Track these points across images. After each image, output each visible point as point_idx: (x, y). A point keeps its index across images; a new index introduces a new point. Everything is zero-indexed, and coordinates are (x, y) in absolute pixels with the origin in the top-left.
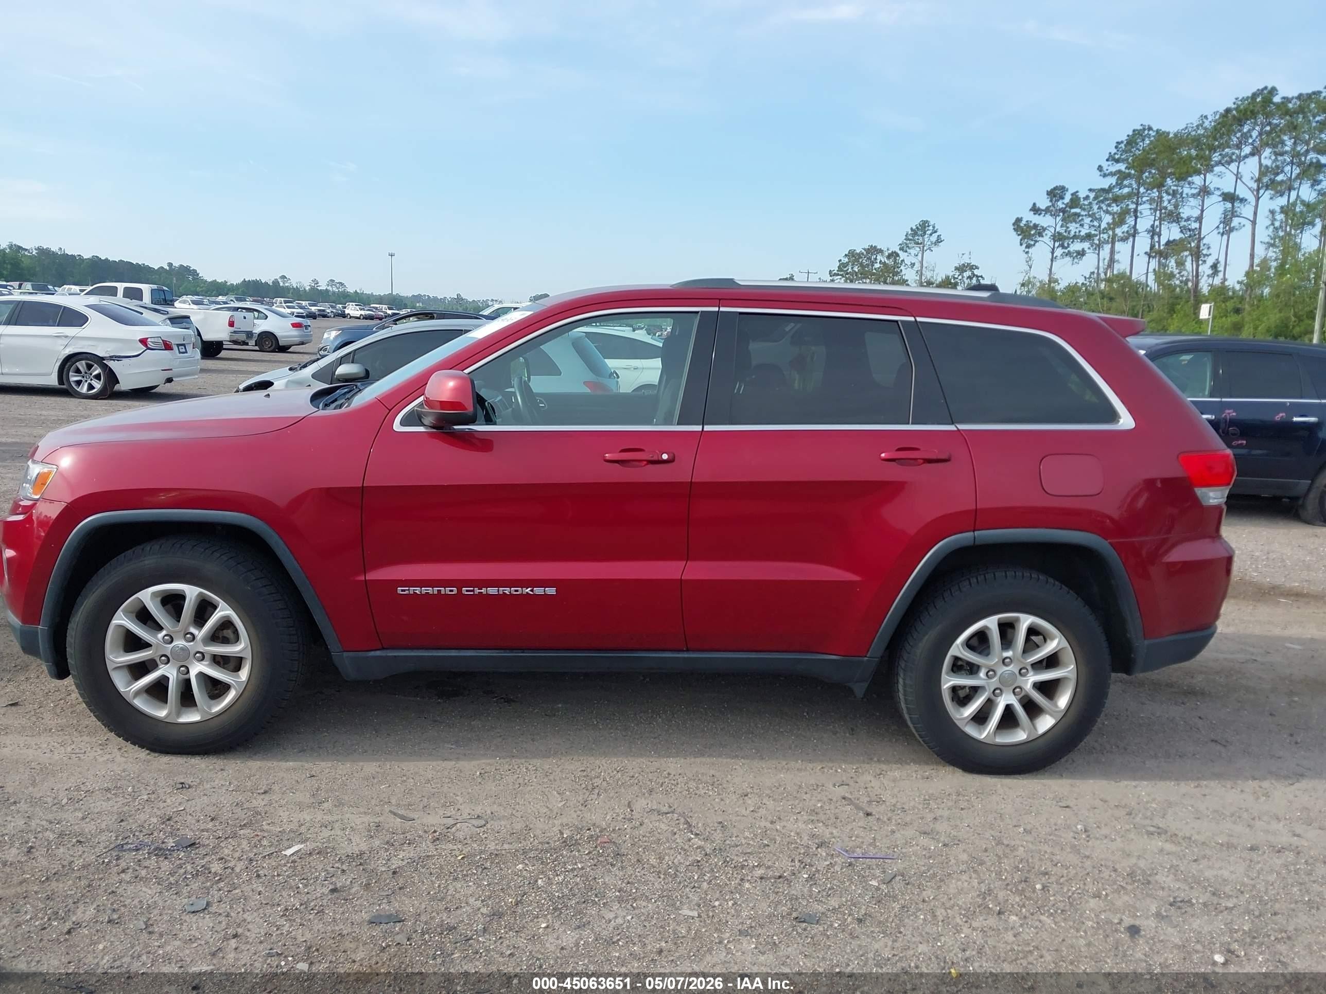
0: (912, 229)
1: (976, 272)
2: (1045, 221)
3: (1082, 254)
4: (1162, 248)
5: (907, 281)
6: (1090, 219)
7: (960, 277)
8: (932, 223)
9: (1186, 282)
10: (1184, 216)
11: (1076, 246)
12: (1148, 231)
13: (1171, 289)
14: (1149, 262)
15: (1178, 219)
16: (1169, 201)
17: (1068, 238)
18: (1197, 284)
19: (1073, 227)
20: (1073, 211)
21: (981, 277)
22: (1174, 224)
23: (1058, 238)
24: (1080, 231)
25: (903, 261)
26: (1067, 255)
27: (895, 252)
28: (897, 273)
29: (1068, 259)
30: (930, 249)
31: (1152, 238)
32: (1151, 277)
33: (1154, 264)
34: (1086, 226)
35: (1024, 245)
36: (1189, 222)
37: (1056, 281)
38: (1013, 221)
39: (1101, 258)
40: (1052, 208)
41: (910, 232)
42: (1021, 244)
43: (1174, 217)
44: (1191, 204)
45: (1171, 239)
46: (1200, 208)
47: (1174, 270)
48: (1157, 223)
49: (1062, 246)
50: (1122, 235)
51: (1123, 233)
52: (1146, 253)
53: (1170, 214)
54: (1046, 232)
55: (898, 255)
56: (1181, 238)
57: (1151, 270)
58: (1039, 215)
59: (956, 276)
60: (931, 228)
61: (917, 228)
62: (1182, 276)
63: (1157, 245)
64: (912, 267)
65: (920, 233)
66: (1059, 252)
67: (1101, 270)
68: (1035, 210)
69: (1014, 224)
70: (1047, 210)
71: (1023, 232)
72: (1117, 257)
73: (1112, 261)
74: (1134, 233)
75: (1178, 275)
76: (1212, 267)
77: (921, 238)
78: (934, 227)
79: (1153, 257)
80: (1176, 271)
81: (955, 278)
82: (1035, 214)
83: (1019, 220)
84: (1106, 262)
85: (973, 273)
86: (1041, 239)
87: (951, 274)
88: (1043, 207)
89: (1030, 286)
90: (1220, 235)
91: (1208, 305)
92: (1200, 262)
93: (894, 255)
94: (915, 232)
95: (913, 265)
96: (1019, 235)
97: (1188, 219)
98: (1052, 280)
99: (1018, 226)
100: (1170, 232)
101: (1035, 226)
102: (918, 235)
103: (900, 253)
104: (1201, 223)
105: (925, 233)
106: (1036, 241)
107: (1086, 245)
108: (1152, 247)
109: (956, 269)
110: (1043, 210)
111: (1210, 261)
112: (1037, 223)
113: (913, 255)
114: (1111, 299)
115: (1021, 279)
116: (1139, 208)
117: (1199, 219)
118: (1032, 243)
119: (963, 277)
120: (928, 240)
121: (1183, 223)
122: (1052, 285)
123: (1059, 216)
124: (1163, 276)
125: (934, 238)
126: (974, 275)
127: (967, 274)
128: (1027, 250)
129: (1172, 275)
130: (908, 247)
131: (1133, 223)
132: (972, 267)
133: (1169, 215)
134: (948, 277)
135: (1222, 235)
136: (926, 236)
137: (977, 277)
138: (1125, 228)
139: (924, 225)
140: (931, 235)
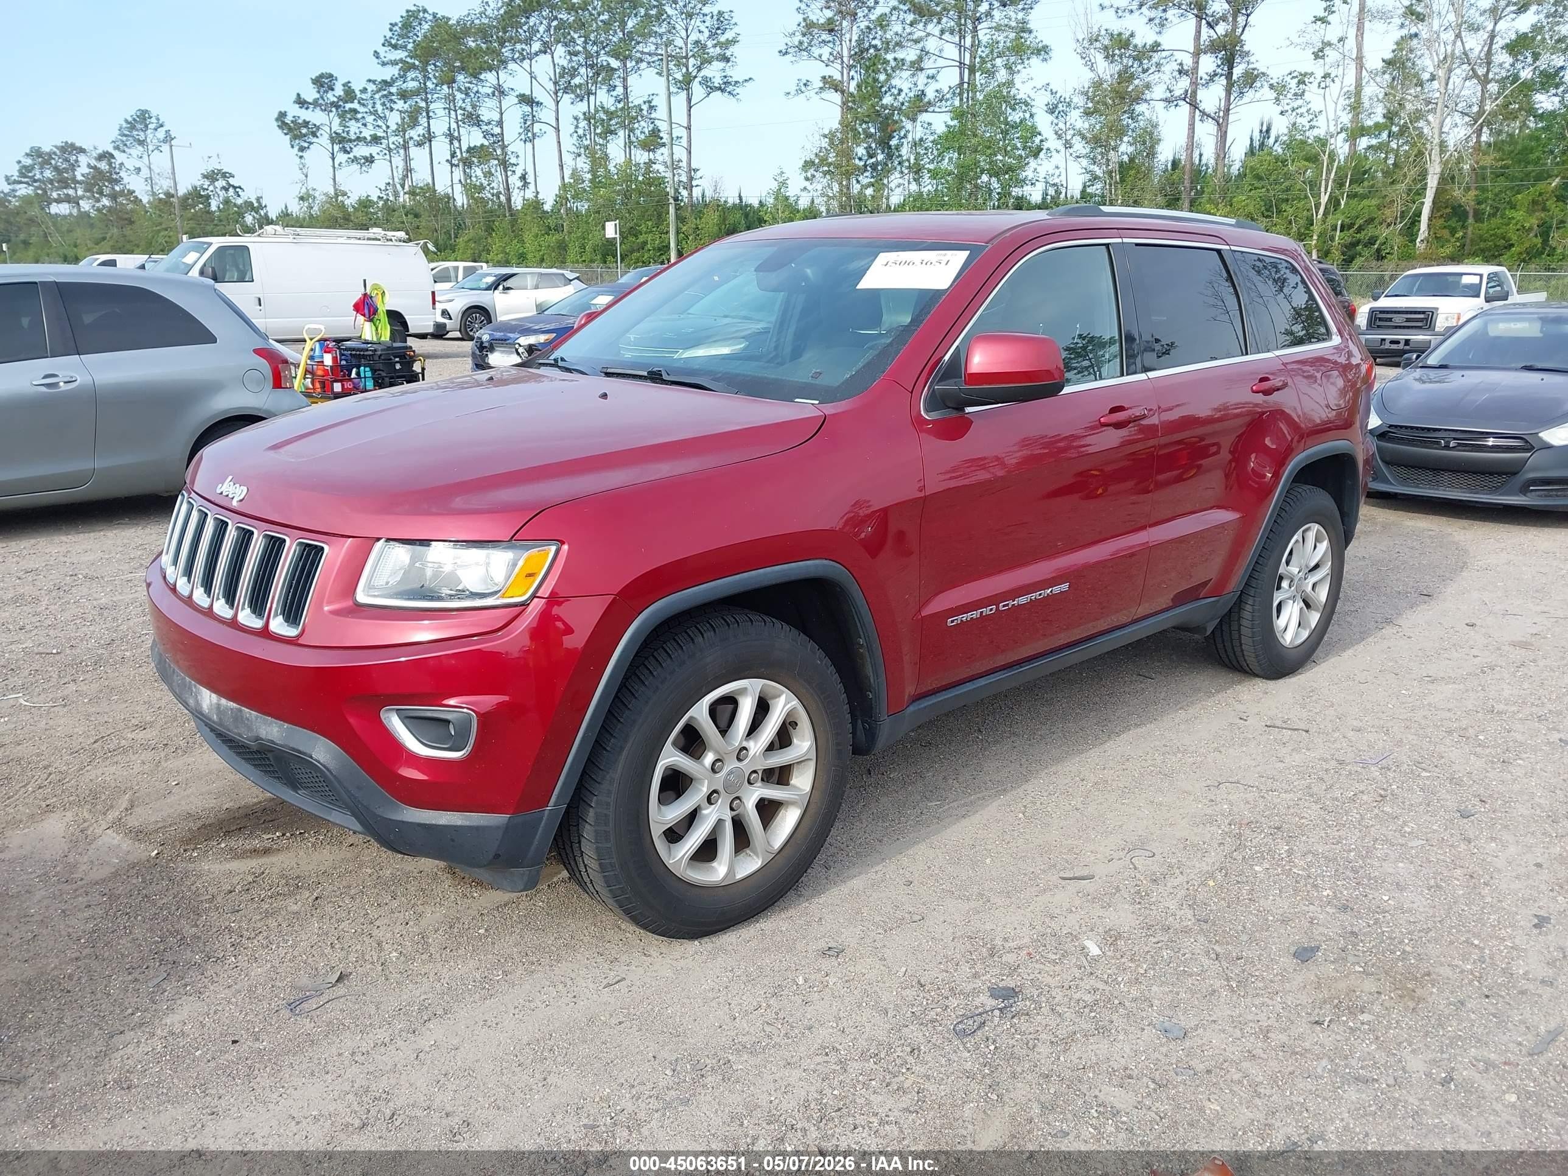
0: (126, 121)
1: (232, 181)
2: (316, 117)
3: (370, 160)
4: (464, 155)
5: (134, 192)
6: (373, 117)
7: (211, 188)
8: (154, 114)
9: (498, 195)
10: (485, 118)
11: (362, 151)
12: (446, 135)
13: (483, 202)
14: (452, 172)
15: (478, 121)
16: (464, 100)
17: (350, 141)
18: (509, 200)
19: (354, 127)
20: (348, 106)
21: (240, 188)
22: (476, 128)
23: (338, 139)
24: (361, 132)
25: (122, 164)
26: (353, 161)
27: (107, 152)
28: (117, 181)
29: (355, 167)
30: (157, 148)
31: (451, 143)
32: (458, 188)
33: (458, 174)
34: (370, 126)
35: (296, 148)
36: (491, 126)
37: (344, 194)
38: (276, 115)
39: (394, 166)
40: (321, 101)
41: (125, 125)
42: (292, 147)
43: (474, 119)
44: (488, 105)
45: (472, 145)
46: (498, 110)
47: (483, 181)
48: (454, 126)
49: (346, 152)
50: (418, 139)
51: (419, 136)
52: (447, 161)
53: (470, 116)
54: (321, 131)
55: (112, 156)
56: (482, 145)
57: (456, 180)
58: (307, 108)
59: (206, 187)
60: (153, 120)
61: (134, 119)
62: (493, 188)
63: (458, 151)
64: (138, 173)
65: (139, 126)
66: (341, 157)
67: (396, 180)
68: (301, 102)
69: (277, 120)
70: (316, 103)
71: (290, 129)
72: (413, 164)
73: (408, 170)
74: (429, 138)
75: (488, 188)
76: (520, 178)
77: (142, 134)
78: (158, 119)
79: (457, 166)
80: (485, 183)
81: (204, 189)
82: (301, 107)
83: (282, 115)
84: (400, 171)
85: (228, 183)
86: (314, 140)
87: (198, 184)
88: (310, 100)
89: (311, 200)
90: (522, 142)
91: (613, 223)
92: (509, 173)
93: (106, 156)
94: (132, 126)
95: (138, 170)
96: (286, 134)
97: (489, 123)
98: (339, 193)
99: (284, 123)
100: (473, 137)
101: (306, 124)
102: (137, 130)
103: (116, 153)
104: (502, 128)
105: (146, 126)
106: (311, 143)
107: (374, 150)
108: (453, 155)
109: (205, 177)
110: (310, 104)
111: (519, 171)
112: (307, 120)
113: (135, 156)
114: (416, 216)
115: (297, 190)
116: (432, 107)
117: (500, 123)
118: (306, 145)
119: (215, 188)
120: (153, 137)
121: (484, 128)
122: (340, 198)
123: (331, 111)
124: (472, 189)
125: (161, 133)
126: (230, 185)
127: (221, 183)
128: (300, 154)
129: (482, 188)
130: (126, 145)
131: (426, 125)
132: (225, 175)
133: (468, 117)
134: (196, 188)
135: (525, 141)
136: (149, 131)
137: (235, 188)
138: (420, 130)
139: (143, 117)
140: (156, 129)
